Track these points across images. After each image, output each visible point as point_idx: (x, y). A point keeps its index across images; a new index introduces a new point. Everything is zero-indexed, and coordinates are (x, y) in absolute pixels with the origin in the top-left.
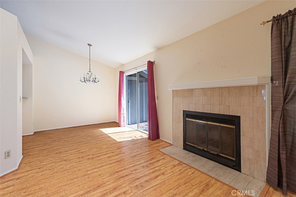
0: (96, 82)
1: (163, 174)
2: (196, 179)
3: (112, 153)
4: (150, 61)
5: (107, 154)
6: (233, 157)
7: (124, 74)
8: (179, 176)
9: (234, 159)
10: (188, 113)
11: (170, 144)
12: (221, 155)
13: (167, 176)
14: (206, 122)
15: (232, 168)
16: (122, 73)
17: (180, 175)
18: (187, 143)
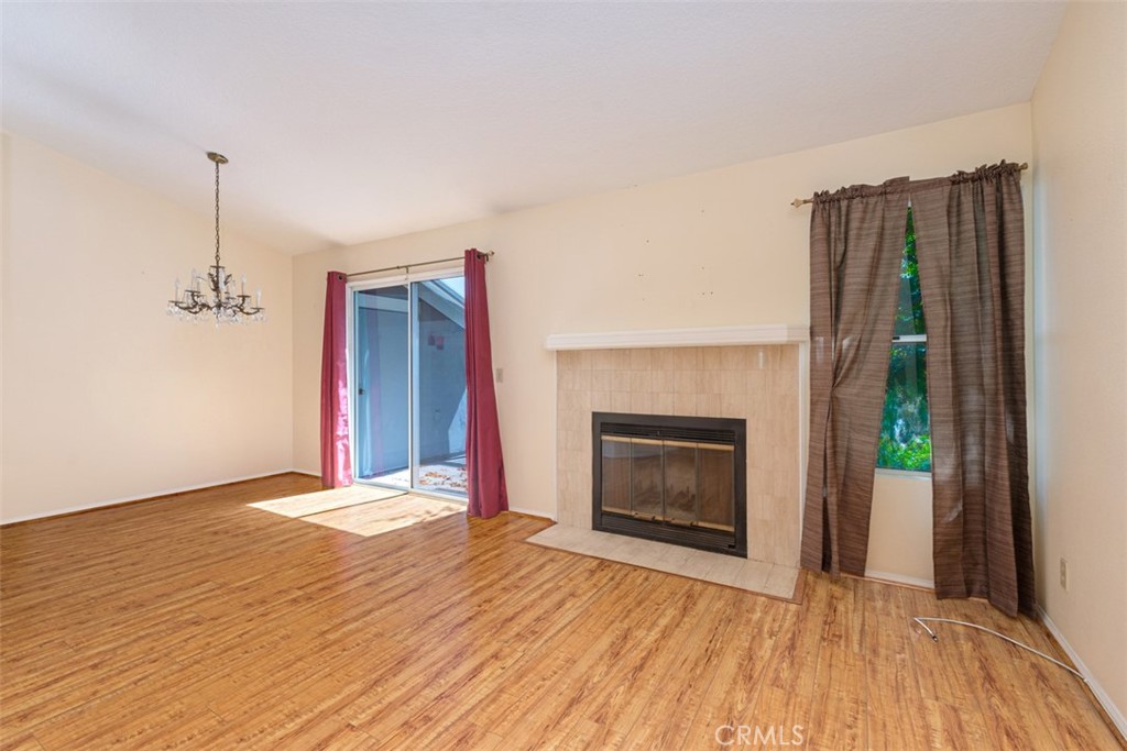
0: (248, 314)
1: (572, 595)
2: (660, 589)
3: (372, 570)
4: (474, 250)
5: (355, 576)
6: (728, 524)
7: (347, 285)
8: (616, 592)
9: (731, 529)
10: (608, 420)
11: (549, 520)
12: (701, 524)
13: (585, 598)
14: (660, 442)
15: (727, 553)
16: (336, 282)
17: (616, 588)
18: (605, 508)
